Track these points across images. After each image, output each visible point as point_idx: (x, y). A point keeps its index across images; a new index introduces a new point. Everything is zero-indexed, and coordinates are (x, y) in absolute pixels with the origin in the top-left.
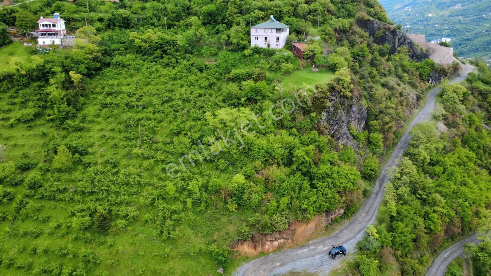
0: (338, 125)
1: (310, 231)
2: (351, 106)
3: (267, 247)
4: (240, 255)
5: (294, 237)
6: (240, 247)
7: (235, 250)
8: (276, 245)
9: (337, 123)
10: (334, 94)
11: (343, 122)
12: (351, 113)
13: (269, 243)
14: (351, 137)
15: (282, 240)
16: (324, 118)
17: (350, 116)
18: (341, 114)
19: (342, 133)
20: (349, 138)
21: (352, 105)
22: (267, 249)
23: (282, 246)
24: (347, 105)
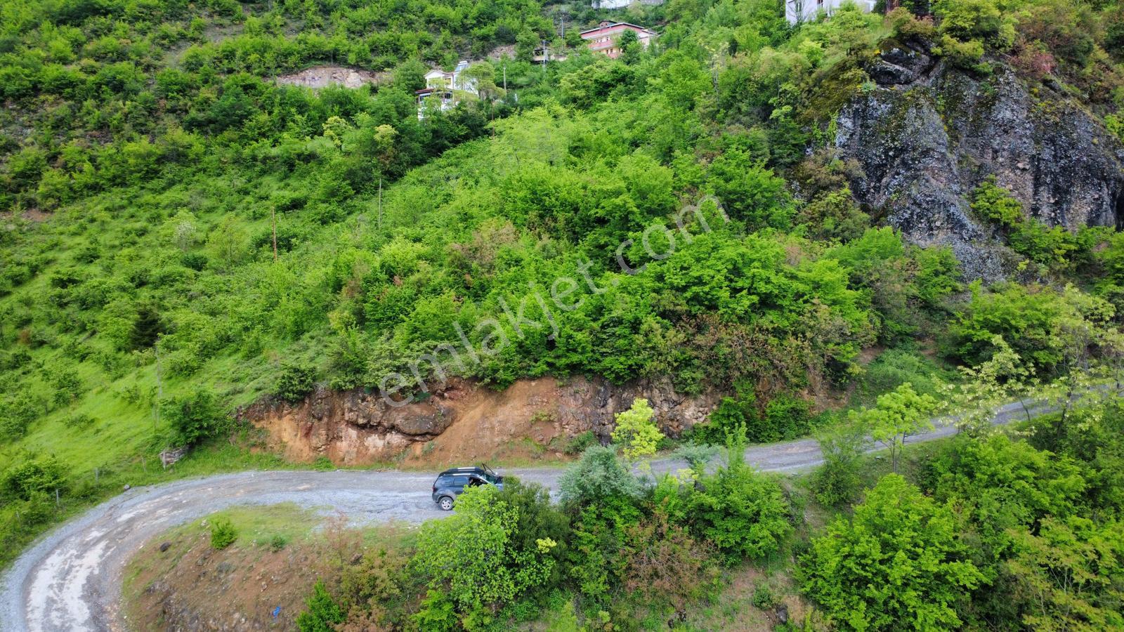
0: (909, 169)
1: (501, 432)
2: (987, 104)
3: (343, 445)
4: (263, 445)
5: (438, 440)
6: (276, 420)
7: (258, 426)
8: (372, 451)
9: (904, 163)
10: (896, 50)
11: (926, 153)
12: (991, 131)
13: (353, 433)
14: (971, 225)
15: (395, 438)
16: (844, 139)
17: (984, 146)
18: (918, 124)
19: (920, 197)
20: (963, 226)
21: (995, 97)
22: (341, 454)
23: (390, 457)
24: (970, 100)
